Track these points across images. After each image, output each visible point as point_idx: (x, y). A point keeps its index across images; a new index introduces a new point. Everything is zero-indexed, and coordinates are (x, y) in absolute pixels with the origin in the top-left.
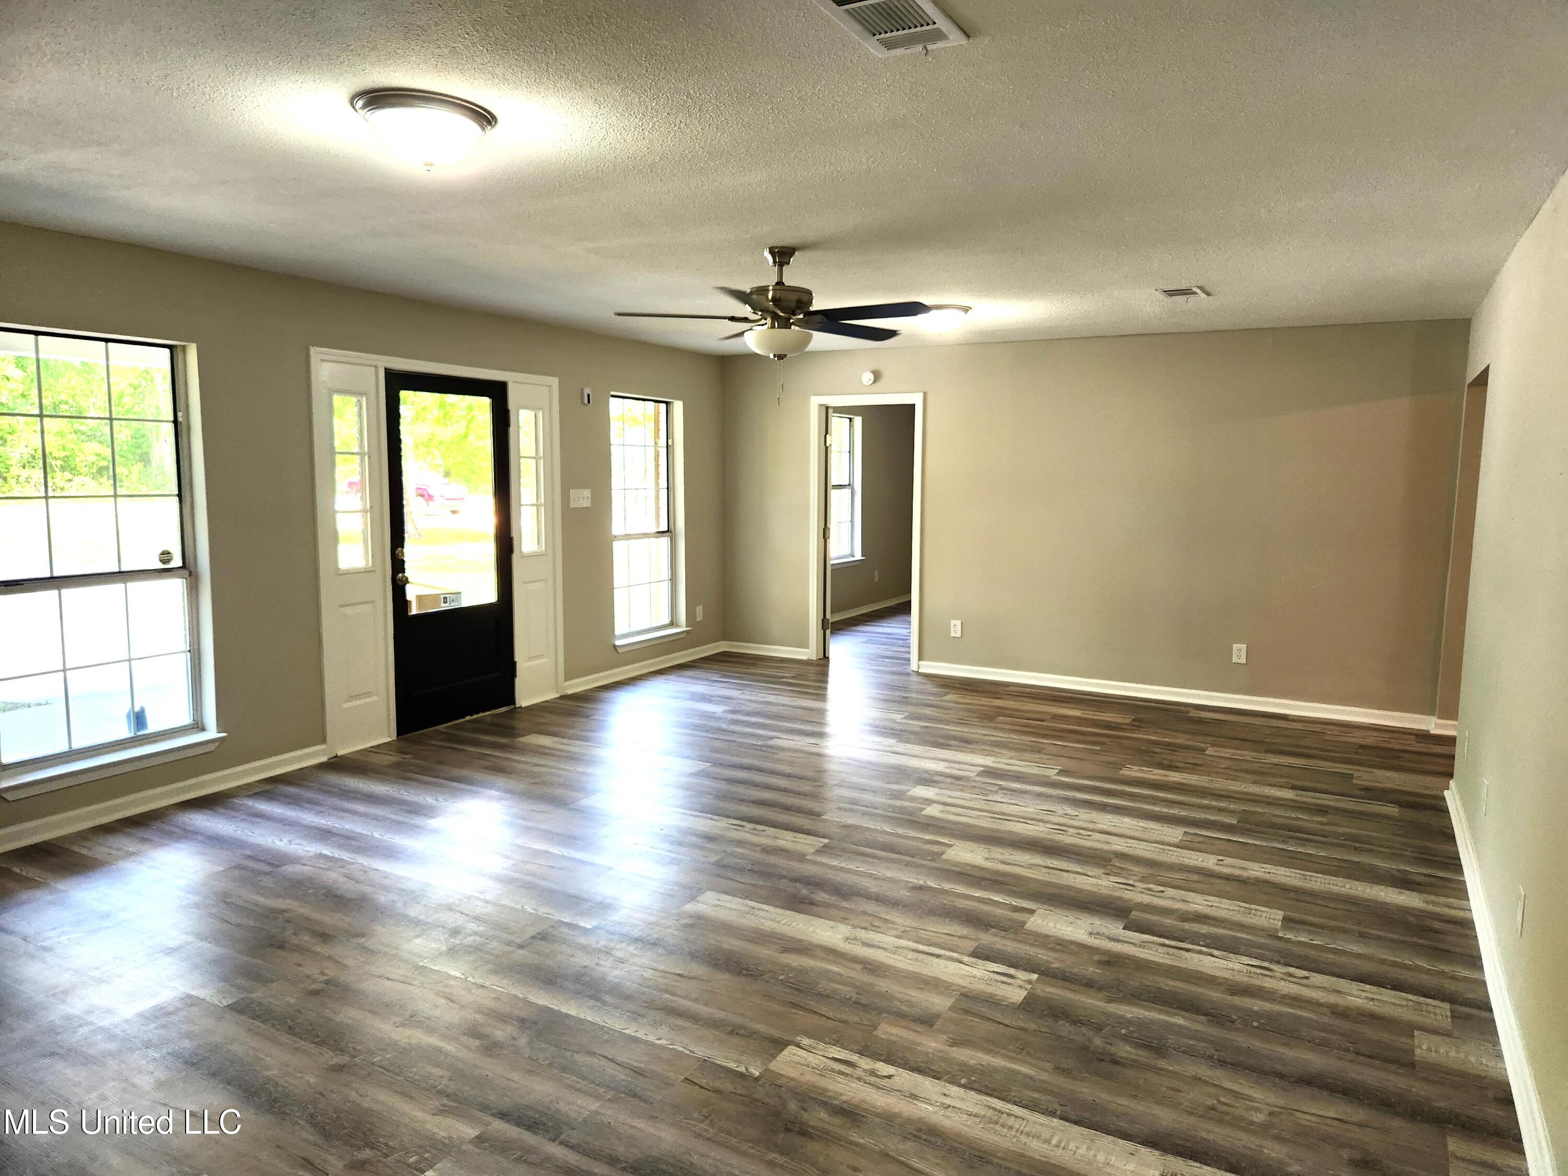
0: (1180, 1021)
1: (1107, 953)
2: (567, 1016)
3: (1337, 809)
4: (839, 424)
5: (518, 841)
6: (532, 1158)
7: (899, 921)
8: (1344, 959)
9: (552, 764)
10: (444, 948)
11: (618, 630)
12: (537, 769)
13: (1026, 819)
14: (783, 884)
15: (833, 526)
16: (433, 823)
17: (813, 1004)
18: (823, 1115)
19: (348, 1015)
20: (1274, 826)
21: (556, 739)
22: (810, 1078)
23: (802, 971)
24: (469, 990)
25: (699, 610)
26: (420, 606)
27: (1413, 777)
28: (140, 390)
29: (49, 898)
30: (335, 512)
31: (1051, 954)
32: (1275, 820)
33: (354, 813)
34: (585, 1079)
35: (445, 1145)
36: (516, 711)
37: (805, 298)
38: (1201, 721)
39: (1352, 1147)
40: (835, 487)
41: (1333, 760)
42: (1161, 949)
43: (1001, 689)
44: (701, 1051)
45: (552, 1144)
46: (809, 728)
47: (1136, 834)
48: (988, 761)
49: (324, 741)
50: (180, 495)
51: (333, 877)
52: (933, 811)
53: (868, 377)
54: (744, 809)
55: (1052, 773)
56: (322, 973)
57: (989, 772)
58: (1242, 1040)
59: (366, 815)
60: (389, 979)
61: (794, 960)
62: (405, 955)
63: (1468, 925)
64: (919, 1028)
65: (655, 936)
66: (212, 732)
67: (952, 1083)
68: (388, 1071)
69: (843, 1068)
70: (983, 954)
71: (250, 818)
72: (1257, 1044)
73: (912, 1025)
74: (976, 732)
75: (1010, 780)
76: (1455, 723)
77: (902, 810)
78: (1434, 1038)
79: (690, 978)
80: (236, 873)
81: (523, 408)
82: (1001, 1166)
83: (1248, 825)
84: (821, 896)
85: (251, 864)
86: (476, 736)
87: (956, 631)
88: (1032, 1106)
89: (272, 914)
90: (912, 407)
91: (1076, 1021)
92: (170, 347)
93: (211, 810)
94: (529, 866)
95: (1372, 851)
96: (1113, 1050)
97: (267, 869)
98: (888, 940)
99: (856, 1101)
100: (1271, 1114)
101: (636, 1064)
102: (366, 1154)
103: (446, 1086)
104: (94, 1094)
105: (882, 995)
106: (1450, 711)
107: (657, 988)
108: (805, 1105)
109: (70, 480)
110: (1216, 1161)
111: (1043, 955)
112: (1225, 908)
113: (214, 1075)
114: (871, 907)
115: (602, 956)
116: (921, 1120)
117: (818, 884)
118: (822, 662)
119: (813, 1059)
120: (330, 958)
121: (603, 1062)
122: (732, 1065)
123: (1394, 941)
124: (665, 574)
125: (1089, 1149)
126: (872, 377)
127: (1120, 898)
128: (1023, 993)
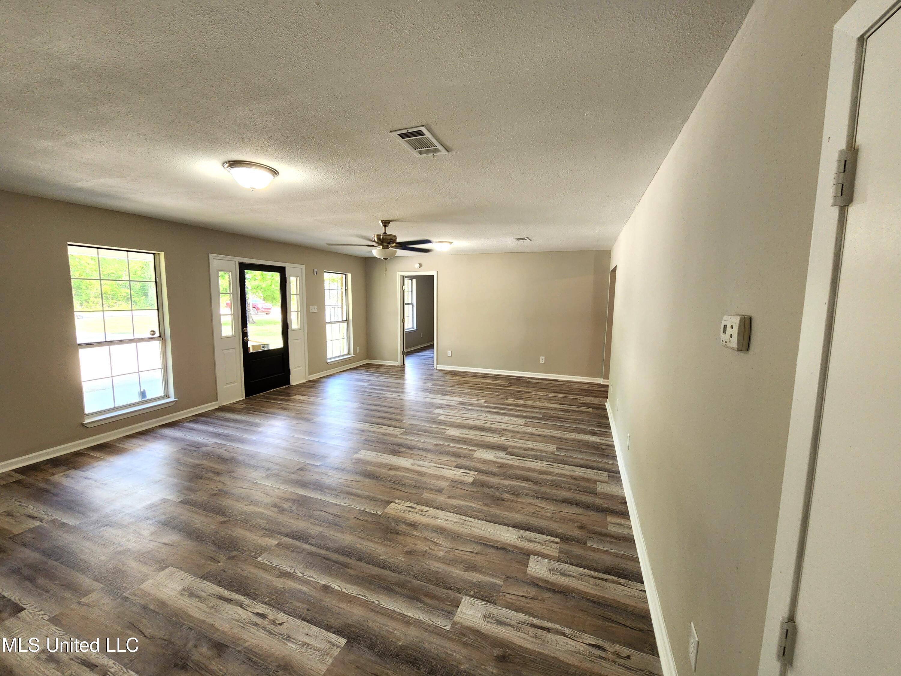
0: (524, 485)
1: (500, 463)
2: (311, 497)
3: (573, 410)
4: (407, 282)
5: (292, 435)
6: (298, 550)
7: (429, 457)
8: (575, 460)
9: (304, 406)
10: (264, 476)
11: (329, 356)
12: (299, 408)
13: (473, 419)
14: (389, 446)
15: (406, 318)
16: (260, 429)
17: (400, 488)
18: (404, 526)
19: (226, 502)
20: (553, 417)
21: (306, 397)
22: (399, 514)
23: (396, 476)
24: (273, 490)
25: (358, 348)
26: (253, 350)
27: (596, 399)
28: (143, 269)
29: (107, 464)
30: (220, 315)
31: (481, 465)
32: (554, 415)
33: (229, 427)
34: (317, 520)
35: (265, 548)
36: (290, 387)
37: (394, 238)
38: (530, 383)
39: (579, 522)
40: (406, 304)
41: (572, 394)
42: (518, 461)
43: (465, 374)
44: (360, 507)
45: (305, 544)
46: (398, 390)
47: (510, 422)
48: (461, 399)
49: (217, 400)
50: (158, 309)
51: (221, 451)
52: (442, 418)
53: (417, 266)
54: (374, 420)
55: (482, 403)
56: (217, 487)
57: (461, 403)
58: (544, 489)
59: (234, 427)
60: (243, 488)
61: (393, 473)
62: (249, 479)
63: (612, 446)
64: (436, 493)
65: (343, 467)
66: (172, 399)
67: (448, 512)
68: (243, 522)
69: (411, 509)
70: (458, 467)
71: (187, 430)
72: (548, 490)
73: (434, 492)
74: (457, 389)
75: (467, 406)
76: (608, 380)
77: (431, 418)
78: (603, 484)
79: (356, 481)
80: (183, 451)
81: (292, 276)
82: (465, 539)
83: (546, 417)
84: (403, 450)
85: (189, 448)
86: (275, 396)
87: (449, 354)
88: (475, 517)
89: (196, 466)
90: (432, 277)
91: (490, 487)
92: (153, 254)
93: (172, 427)
94: (295, 444)
95: (584, 424)
96: (502, 496)
97: (195, 449)
98: (427, 464)
99: (415, 521)
100: (552, 513)
101: (336, 513)
102: (235, 553)
103: (266, 526)
104: (125, 540)
105: (425, 483)
106: (607, 377)
107: (344, 486)
108: (397, 523)
109: (116, 303)
110: (535, 531)
111: (479, 465)
112: (538, 446)
113: (174, 528)
114: (421, 453)
115: (323, 475)
116: (438, 525)
117: (401, 445)
118: (402, 366)
119: (400, 507)
120: (220, 481)
121: (324, 513)
122: (372, 511)
123: (591, 453)
124: (345, 335)
125: (494, 530)
126: (419, 265)
127: (504, 444)
128: (473, 479)
